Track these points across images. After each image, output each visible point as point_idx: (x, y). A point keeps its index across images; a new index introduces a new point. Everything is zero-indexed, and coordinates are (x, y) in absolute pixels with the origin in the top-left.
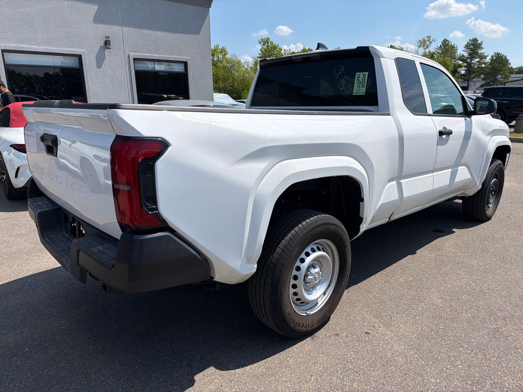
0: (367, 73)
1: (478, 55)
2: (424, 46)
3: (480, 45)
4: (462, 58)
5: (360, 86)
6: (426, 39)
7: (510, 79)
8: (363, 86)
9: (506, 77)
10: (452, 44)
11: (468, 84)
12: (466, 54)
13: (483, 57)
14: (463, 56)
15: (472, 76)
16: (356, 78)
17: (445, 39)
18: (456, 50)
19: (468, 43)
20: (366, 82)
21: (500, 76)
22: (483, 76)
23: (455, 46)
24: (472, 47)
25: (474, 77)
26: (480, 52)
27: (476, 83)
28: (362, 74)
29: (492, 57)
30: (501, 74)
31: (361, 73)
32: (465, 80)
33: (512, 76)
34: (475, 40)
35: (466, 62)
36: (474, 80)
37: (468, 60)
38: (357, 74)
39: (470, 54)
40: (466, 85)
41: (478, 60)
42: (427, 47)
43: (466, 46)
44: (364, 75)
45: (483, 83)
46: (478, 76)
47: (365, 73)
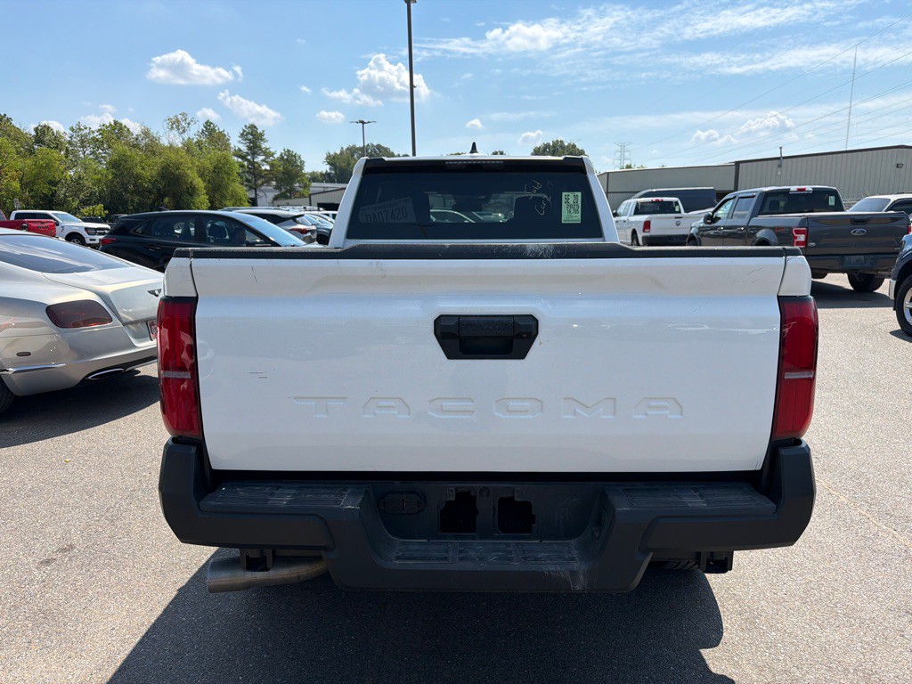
0: (579, 194)
1: (261, 150)
2: (179, 129)
3: (261, 135)
4: (239, 154)
5: (572, 211)
6: (180, 117)
7: (311, 189)
8: (576, 212)
9: (305, 186)
10: (221, 130)
11: (256, 194)
12: (244, 149)
13: (268, 154)
14: (240, 150)
15: (260, 182)
16: (564, 200)
17: (208, 121)
18: (228, 140)
19: (244, 131)
20: (580, 205)
21: (297, 185)
22: (274, 183)
23: (226, 133)
24: (250, 137)
25: (262, 184)
26: (263, 146)
27: (267, 194)
28: (571, 195)
29: (281, 154)
30: (299, 182)
31: (570, 193)
32: (251, 188)
33: (313, 184)
34: (253, 127)
35: (248, 160)
36: (263, 188)
37: (249, 157)
38: (564, 194)
39: (250, 148)
40: (253, 196)
41: (263, 157)
42: (184, 131)
43: (242, 134)
44: (576, 197)
45: (276, 194)
46: (268, 182)
47: (577, 193)
